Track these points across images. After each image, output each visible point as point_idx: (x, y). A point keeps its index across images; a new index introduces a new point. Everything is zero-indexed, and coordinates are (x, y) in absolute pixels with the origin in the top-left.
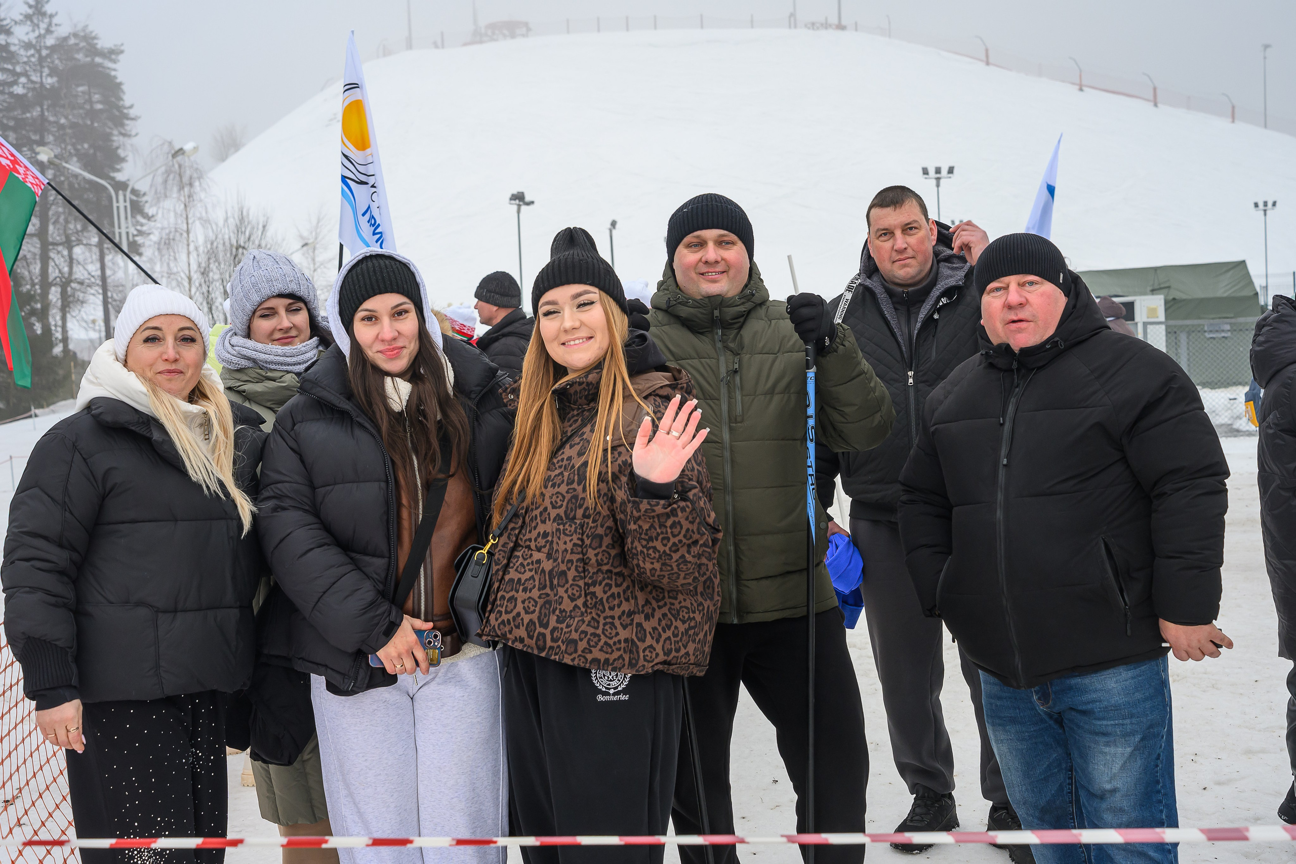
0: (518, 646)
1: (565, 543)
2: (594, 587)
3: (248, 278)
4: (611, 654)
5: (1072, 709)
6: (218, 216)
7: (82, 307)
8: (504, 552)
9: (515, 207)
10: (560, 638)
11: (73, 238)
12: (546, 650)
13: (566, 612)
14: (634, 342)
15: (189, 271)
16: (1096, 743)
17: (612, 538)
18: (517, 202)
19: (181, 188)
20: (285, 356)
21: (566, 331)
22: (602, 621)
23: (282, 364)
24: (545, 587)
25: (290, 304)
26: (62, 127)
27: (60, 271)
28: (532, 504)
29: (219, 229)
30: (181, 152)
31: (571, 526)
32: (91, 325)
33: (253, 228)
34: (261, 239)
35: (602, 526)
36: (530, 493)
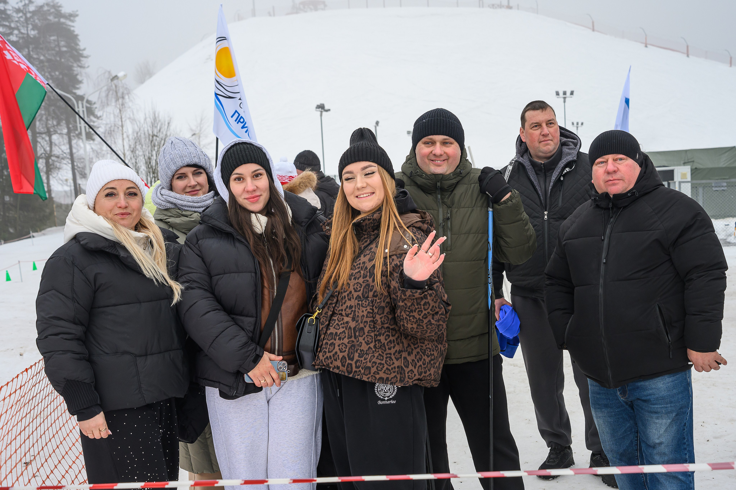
0: (336, 371)
1: (363, 311)
2: (380, 337)
3: (168, 155)
4: (390, 374)
5: (638, 399)
6: (140, 117)
7: (59, 171)
8: (326, 317)
9: (319, 113)
10: (361, 366)
11: (52, 130)
12: (353, 373)
13: (364, 351)
14: (400, 195)
15: (124, 150)
16: (652, 417)
17: (390, 308)
18: (320, 109)
19: (117, 100)
20: (193, 202)
21: (358, 189)
22: (385, 356)
23: (191, 207)
24: (351, 337)
25: (195, 171)
26: (41, 62)
27: (44, 150)
28: (342, 289)
29: (141, 125)
30: (116, 78)
31: (366, 302)
32: (65, 182)
33: (162, 124)
34: (167, 131)
35: (384, 302)
36: (340, 283)
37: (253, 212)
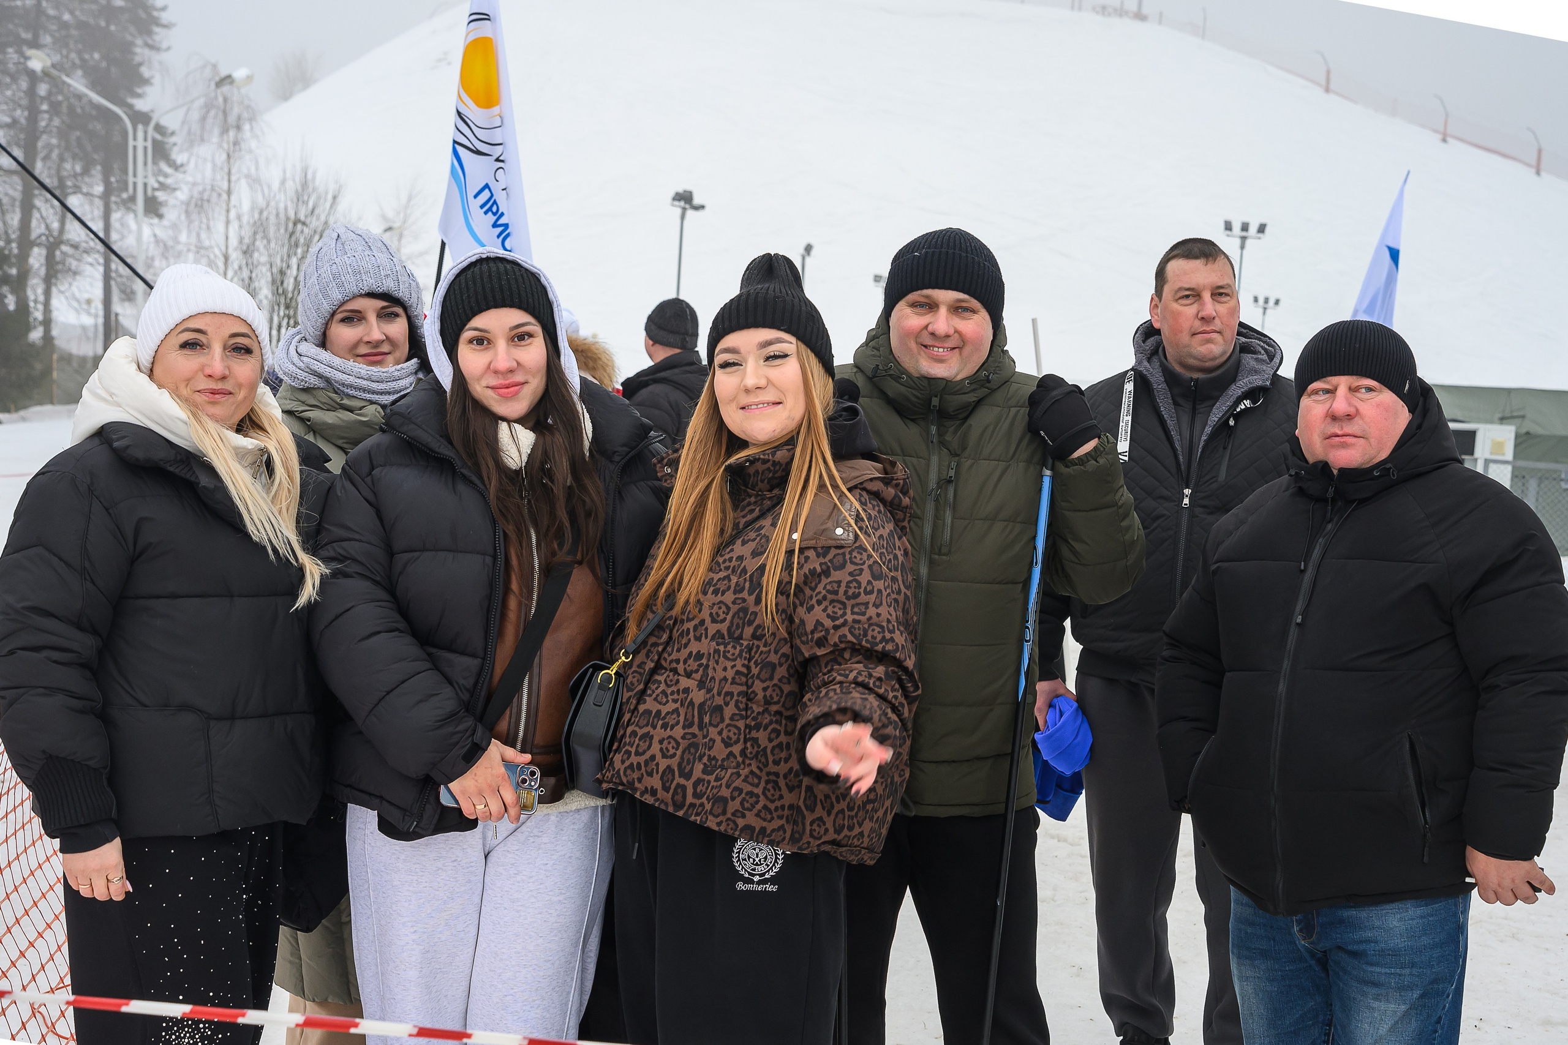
0: (649, 799)
1: (725, 669)
4: (770, 821)
5: (1340, 948)
6: (272, 175)
7: (74, 279)
8: (640, 674)
9: (679, 211)
10: (705, 793)
11: (69, 183)
12: (685, 808)
13: (717, 760)
14: (841, 416)
15: (227, 247)
16: (1364, 994)
18: (682, 203)
19: (225, 131)
20: (369, 379)
21: (747, 391)
22: (764, 778)
24: (691, 725)
25: (383, 308)
26: (65, 26)
27: (47, 227)
28: (683, 613)
29: (272, 195)
30: (229, 81)
31: (735, 648)
32: (85, 306)
33: (319, 198)
34: (329, 214)
35: (776, 652)
36: (681, 598)
37: (504, 419)
